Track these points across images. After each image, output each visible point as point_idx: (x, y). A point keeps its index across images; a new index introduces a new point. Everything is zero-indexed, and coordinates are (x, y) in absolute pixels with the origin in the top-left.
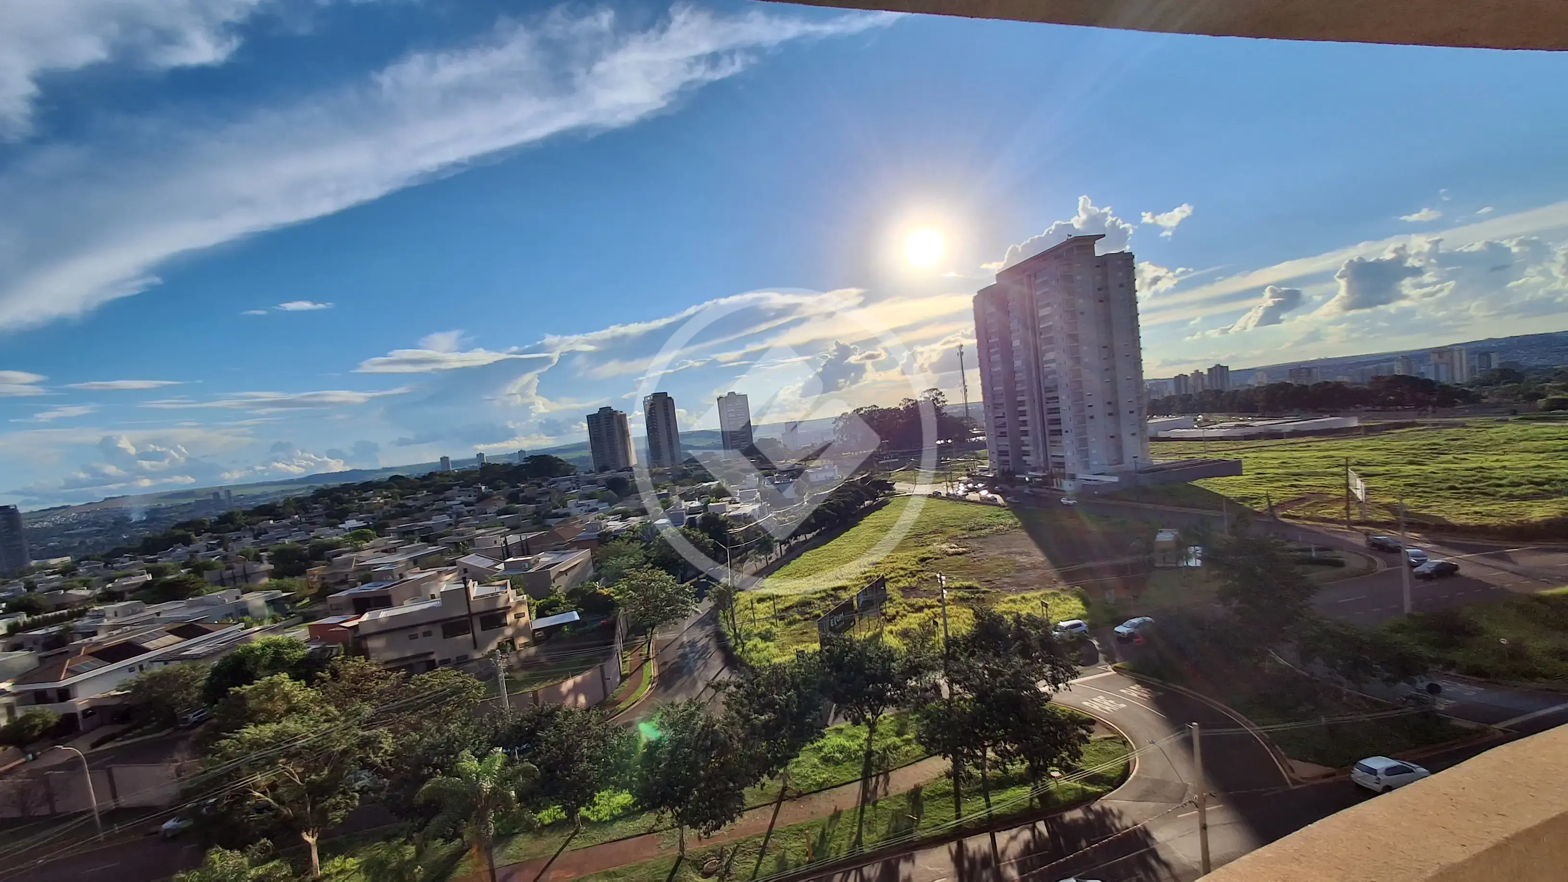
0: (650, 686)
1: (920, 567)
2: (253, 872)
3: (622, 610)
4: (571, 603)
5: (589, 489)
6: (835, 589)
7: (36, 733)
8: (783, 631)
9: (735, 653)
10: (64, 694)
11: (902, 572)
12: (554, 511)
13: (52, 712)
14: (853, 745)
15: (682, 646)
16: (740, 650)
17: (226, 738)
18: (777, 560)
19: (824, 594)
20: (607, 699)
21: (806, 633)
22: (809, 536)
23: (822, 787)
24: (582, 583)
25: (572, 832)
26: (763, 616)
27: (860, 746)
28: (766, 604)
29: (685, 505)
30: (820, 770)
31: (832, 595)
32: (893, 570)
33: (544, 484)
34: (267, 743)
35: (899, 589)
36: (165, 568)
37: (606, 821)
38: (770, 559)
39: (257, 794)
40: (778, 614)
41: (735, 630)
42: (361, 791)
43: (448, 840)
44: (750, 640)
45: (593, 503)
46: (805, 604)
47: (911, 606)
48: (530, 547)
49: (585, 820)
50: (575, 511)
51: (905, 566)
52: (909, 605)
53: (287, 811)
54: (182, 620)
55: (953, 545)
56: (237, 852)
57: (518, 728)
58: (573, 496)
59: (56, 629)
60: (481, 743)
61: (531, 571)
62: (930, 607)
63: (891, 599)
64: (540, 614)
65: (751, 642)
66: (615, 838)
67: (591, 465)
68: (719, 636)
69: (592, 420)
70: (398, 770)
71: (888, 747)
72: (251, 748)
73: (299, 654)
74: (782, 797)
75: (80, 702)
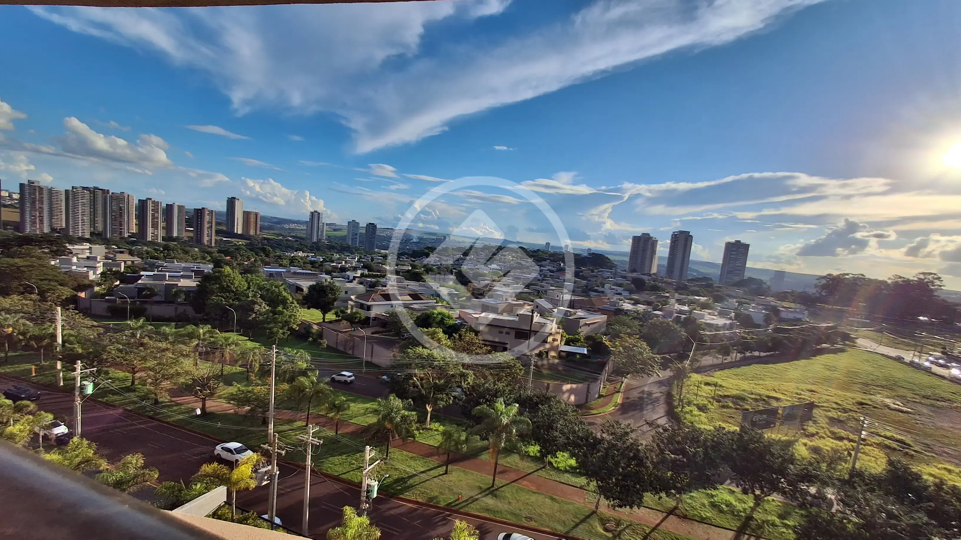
0: (613, 408)
1: (855, 408)
2: (403, 411)
3: (613, 358)
4: (586, 343)
5: (620, 280)
6: (769, 397)
7: (357, 320)
8: (716, 409)
9: (675, 410)
10: (369, 308)
11: (835, 406)
12: (596, 288)
13: (363, 314)
14: (739, 506)
15: (643, 392)
16: (680, 409)
17: (411, 349)
18: (731, 362)
19: (758, 397)
20: (587, 404)
21: (733, 418)
22: (763, 354)
23: (702, 521)
24: (596, 334)
25: (542, 466)
26: (704, 394)
27: (745, 510)
28: (709, 388)
29: (677, 307)
30: (706, 510)
31: (764, 400)
32: (827, 401)
33: (595, 271)
34: (424, 358)
35: (827, 417)
36: (417, 266)
37: (561, 470)
38: (725, 359)
39: (415, 379)
40: (717, 398)
41: (681, 395)
42: (455, 397)
43: (483, 439)
44: (689, 406)
45: (620, 290)
46: (739, 399)
47: (833, 433)
48: (575, 304)
49: (550, 463)
50: (608, 291)
51: (840, 402)
52: (831, 432)
53: (424, 392)
54: (414, 291)
55: (898, 403)
56: (400, 400)
57: (530, 399)
58: (610, 282)
59: (373, 280)
60: (510, 398)
61: (570, 318)
62: (850, 440)
63: (815, 421)
64: (567, 343)
65: (690, 408)
66: (562, 481)
67: (627, 267)
68: (669, 396)
69: (636, 240)
70: (471, 394)
71: (767, 522)
72: (418, 357)
73: (451, 322)
74: (671, 512)
75: (373, 313)
